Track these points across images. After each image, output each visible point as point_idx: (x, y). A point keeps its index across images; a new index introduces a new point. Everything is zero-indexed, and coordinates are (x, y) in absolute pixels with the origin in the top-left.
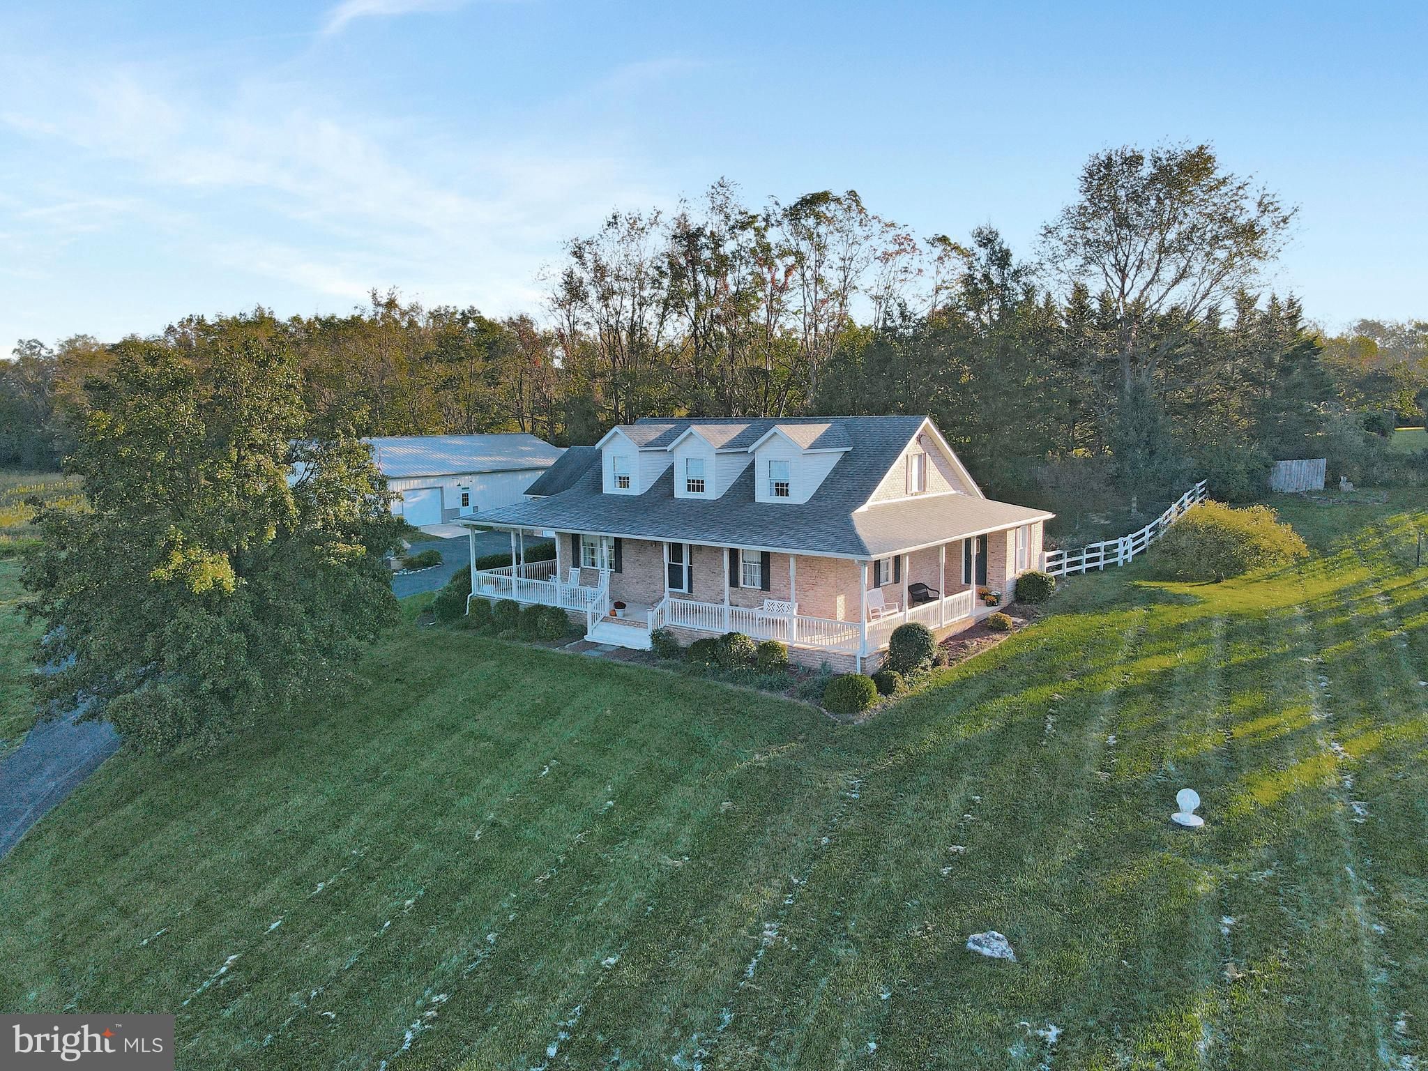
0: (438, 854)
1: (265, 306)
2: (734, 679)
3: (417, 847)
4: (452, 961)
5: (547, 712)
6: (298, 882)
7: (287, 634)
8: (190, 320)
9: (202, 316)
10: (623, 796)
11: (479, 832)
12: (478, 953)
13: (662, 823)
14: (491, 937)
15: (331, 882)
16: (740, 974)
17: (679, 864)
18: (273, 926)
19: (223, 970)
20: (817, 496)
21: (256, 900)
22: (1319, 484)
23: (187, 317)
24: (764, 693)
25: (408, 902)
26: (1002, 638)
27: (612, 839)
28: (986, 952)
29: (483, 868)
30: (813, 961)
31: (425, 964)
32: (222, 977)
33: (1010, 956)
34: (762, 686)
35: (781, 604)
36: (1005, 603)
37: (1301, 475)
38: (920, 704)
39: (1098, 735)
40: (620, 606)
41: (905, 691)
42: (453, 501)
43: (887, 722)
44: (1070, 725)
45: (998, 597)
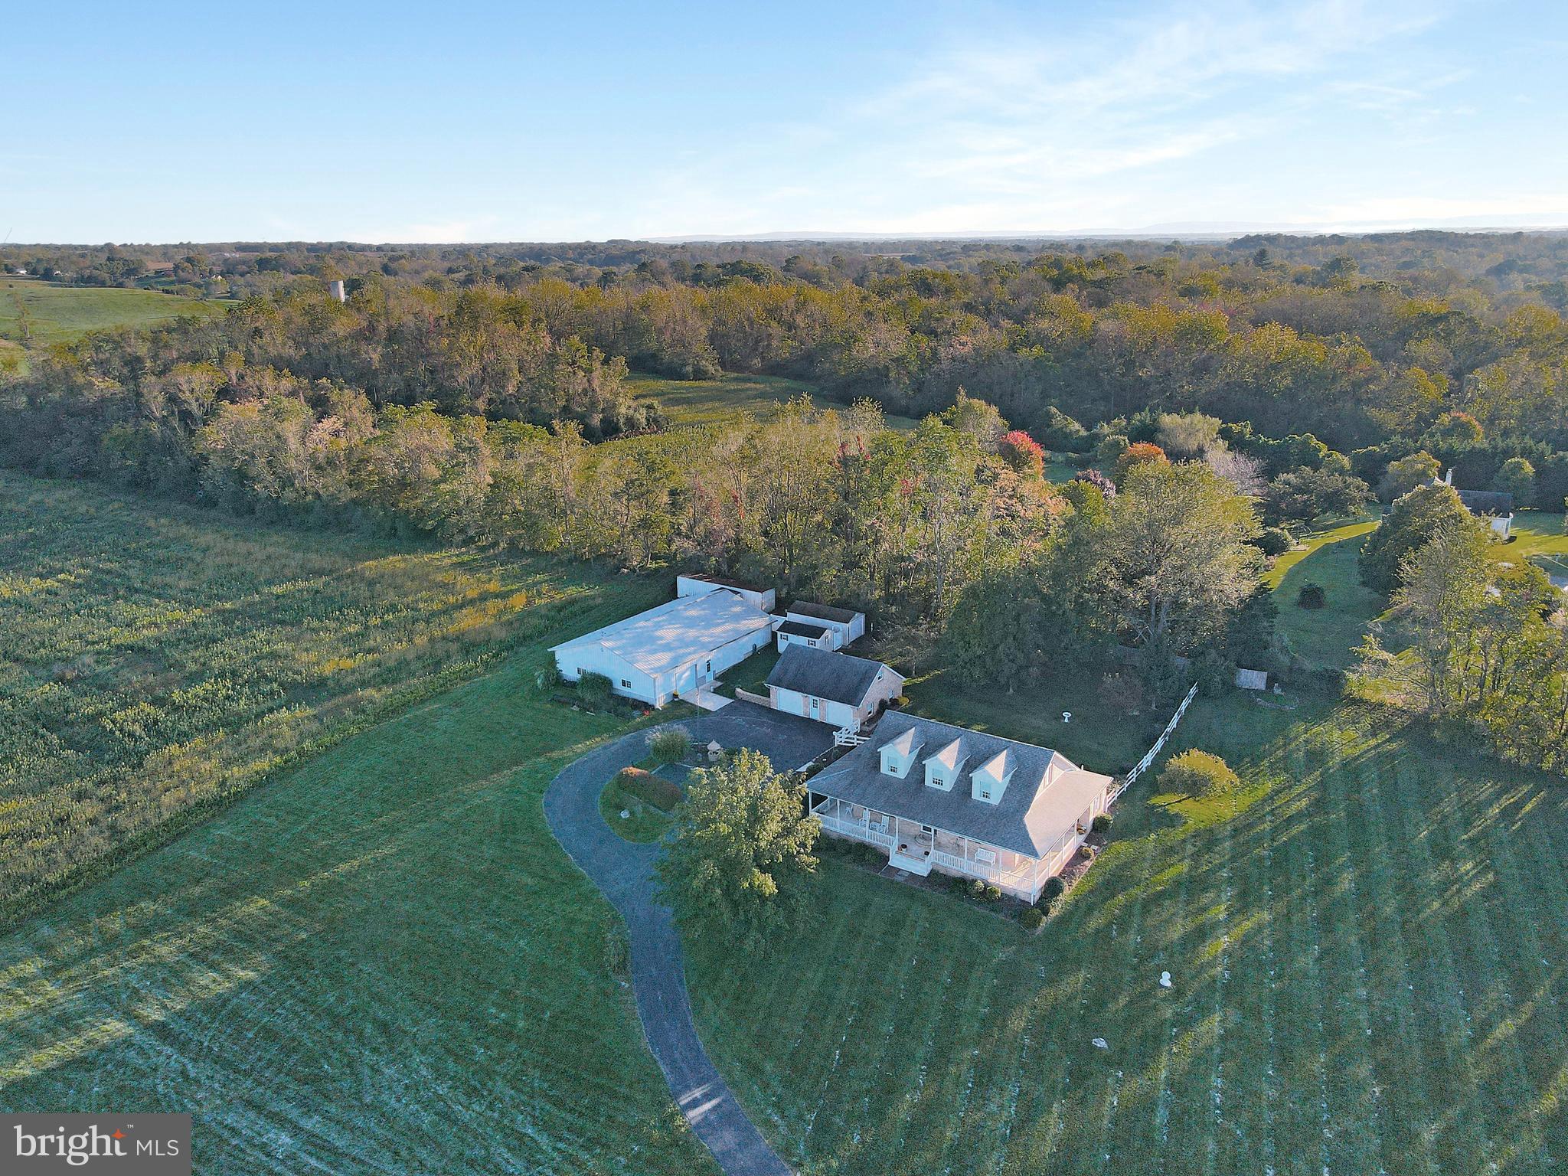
0: (890, 1006)
2: (977, 904)
4: (920, 1053)
5: (897, 922)
6: (840, 1018)
10: (953, 975)
11: (902, 995)
12: (928, 1049)
13: (974, 991)
14: (930, 1043)
15: (853, 1018)
16: (1021, 1057)
17: (986, 1011)
18: (843, 1039)
19: (837, 1057)
20: (1004, 800)
21: (828, 1026)
22: (1262, 686)
24: (993, 914)
25: (891, 1028)
26: (1088, 863)
27: (956, 999)
28: (1098, 1045)
30: (1044, 1051)
31: (911, 1057)
32: (839, 1060)
33: (1106, 1046)
34: (991, 911)
35: (990, 853)
36: (1089, 831)
37: (1253, 679)
38: (1062, 921)
39: (1133, 938)
40: (904, 846)
41: (1054, 912)
42: (702, 671)
43: (1048, 933)
44: (1123, 929)
45: (1085, 831)
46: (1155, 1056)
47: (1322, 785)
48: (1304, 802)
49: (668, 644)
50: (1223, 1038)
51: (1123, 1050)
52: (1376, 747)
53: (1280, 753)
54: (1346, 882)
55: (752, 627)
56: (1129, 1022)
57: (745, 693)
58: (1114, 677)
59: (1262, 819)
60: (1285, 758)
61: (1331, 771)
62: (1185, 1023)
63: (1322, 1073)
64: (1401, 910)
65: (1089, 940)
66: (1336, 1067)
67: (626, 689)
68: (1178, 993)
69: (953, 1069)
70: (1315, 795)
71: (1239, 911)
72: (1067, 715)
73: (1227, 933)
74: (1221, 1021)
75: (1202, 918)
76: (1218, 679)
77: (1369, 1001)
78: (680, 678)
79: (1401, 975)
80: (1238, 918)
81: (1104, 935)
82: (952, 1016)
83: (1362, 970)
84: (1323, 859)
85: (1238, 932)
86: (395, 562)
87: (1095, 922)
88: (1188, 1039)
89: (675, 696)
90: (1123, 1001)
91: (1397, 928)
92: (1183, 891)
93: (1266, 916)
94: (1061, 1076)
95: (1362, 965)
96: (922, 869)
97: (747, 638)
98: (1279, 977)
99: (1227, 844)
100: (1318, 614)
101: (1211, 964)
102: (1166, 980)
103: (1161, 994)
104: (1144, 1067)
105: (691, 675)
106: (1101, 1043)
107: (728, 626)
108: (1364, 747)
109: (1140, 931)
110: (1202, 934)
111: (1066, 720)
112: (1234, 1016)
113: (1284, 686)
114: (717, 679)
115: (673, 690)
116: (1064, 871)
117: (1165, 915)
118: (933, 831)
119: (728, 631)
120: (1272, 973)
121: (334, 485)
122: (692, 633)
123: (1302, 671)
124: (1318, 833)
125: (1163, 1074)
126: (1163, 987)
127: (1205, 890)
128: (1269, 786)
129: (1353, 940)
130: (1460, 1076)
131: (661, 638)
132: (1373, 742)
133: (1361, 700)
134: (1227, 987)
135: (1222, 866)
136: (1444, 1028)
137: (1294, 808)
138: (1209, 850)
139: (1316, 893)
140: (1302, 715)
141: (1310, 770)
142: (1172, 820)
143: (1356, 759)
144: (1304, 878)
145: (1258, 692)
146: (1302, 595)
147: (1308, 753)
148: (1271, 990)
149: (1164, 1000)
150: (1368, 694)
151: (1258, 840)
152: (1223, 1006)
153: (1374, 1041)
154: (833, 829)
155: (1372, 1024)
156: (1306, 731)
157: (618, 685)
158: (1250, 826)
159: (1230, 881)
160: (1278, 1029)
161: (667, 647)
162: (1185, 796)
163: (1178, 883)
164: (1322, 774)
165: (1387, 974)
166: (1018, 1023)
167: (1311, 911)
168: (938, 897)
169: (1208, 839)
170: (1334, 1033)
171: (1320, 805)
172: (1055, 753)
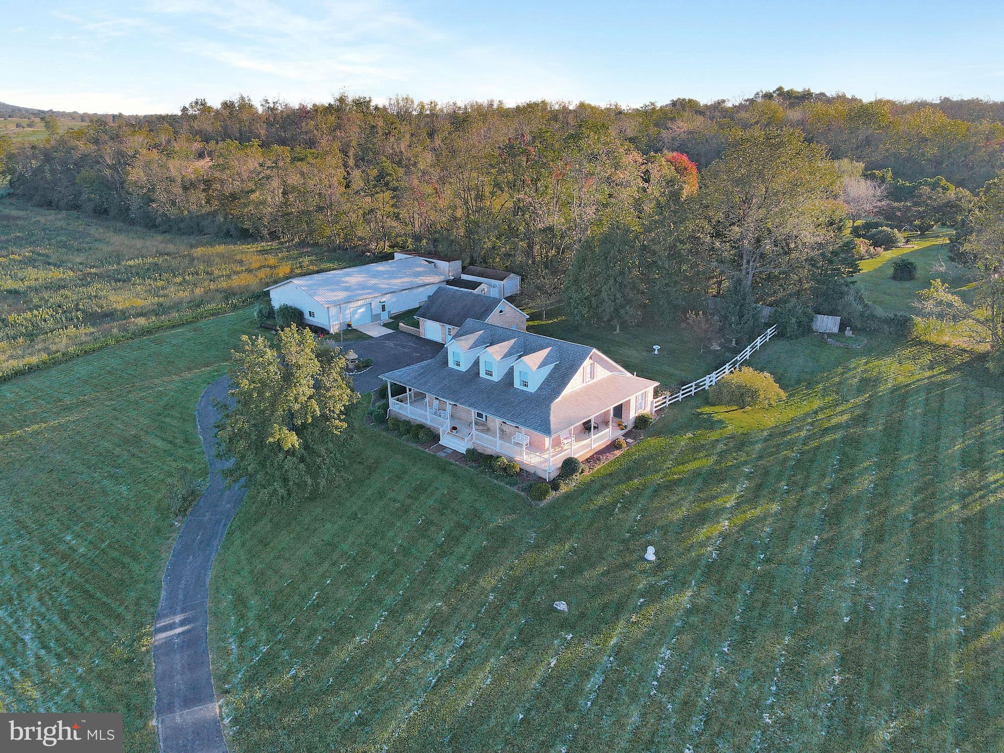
0: (381, 557)
1: (245, 96)
2: (497, 478)
3: (374, 553)
4: (388, 600)
5: (421, 489)
6: (334, 564)
7: (319, 460)
8: (197, 103)
9: (204, 100)
10: (448, 536)
11: (396, 549)
12: (396, 598)
13: (461, 550)
14: (401, 592)
15: (345, 565)
16: (479, 612)
17: (465, 568)
18: (328, 582)
19: (314, 597)
21: (321, 570)
22: (836, 330)
23: (194, 100)
24: (508, 487)
25: (373, 576)
26: (618, 453)
27: (442, 555)
28: (559, 608)
29: (397, 565)
30: (504, 608)
31: (380, 601)
32: (314, 600)
33: (566, 610)
34: (507, 484)
35: (523, 435)
36: (629, 428)
37: (827, 324)
38: (568, 496)
39: (634, 514)
40: (454, 428)
41: (564, 489)
42: (377, 310)
43: (553, 506)
44: (625, 509)
45: (626, 427)
46: (611, 623)
47: (868, 405)
48: (846, 417)
49: (350, 286)
50: (689, 612)
51: (583, 615)
52: (928, 378)
53: (837, 379)
54: (865, 483)
55: (427, 281)
56: (597, 590)
57: (405, 326)
58: (697, 314)
59: (799, 429)
60: (840, 383)
61: (881, 394)
62: (654, 594)
63: (781, 655)
64: (916, 509)
65: (590, 515)
66: (800, 652)
67: (311, 318)
68: (659, 566)
69: (410, 617)
70: (858, 412)
71: (748, 501)
72: (657, 347)
73: (729, 519)
74: (691, 596)
75: (708, 505)
76: (794, 320)
77: (856, 590)
78: (355, 312)
79: (899, 569)
80: (745, 507)
81: (606, 511)
82: (432, 569)
83: (858, 561)
84: (848, 462)
85: (739, 520)
86: (220, 248)
87: (600, 501)
88: (652, 610)
89: (349, 325)
90: (601, 569)
91: (907, 524)
92: (699, 481)
93: (775, 507)
94: (510, 635)
95: (860, 556)
96: (461, 447)
97: (421, 289)
98: (768, 561)
99: (758, 446)
100: (907, 285)
101: (703, 545)
102: (650, 554)
103: (640, 566)
104: (595, 631)
105: (366, 311)
106: (562, 606)
107: (406, 280)
108: (918, 377)
109: (644, 511)
110: (702, 518)
111: (656, 352)
112: (707, 592)
113: (854, 329)
114: (391, 318)
115: (348, 321)
116: (592, 457)
117: (674, 499)
118: (484, 417)
119: (406, 282)
120: (762, 556)
121: (196, 203)
122: (373, 281)
123: (873, 317)
124: (852, 442)
125: (613, 641)
126: (646, 560)
127: (723, 481)
128: (817, 404)
129: (857, 534)
130: (937, 674)
131: (343, 282)
132: (928, 374)
133: (927, 342)
134: (709, 566)
135: (745, 463)
136: (932, 624)
137: (834, 421)
138: (740, 449)
139: (831, 491)
140: (868, 352)
141: (860, 391)
142: (711, 424)
143: (908, 385)
144: (823, 476)
145: (830, 335)
146: (896, 270)
147: (862, 380)
148: (755, 571)
149: (643, 572)
150: (933, 338)
151: (790, 445)
152: (700, 584)
153: (849, 630)
154: (404, 413)
155: (853, 612)
156: (866, 363)
157: (307, 316)
158: (785, 434)
159: (748, 477)
160: (749, 608)
161: (347, 289)
162: (736, 408)
163: (697, 473)
164: (870, 396)
165: (883, 567)
166: (488, 581)
167: (821, 506)
168: (469, 469)
169: (742, 442)
170: (808, 616)
171: (861, 420)
172: (594, 350)
